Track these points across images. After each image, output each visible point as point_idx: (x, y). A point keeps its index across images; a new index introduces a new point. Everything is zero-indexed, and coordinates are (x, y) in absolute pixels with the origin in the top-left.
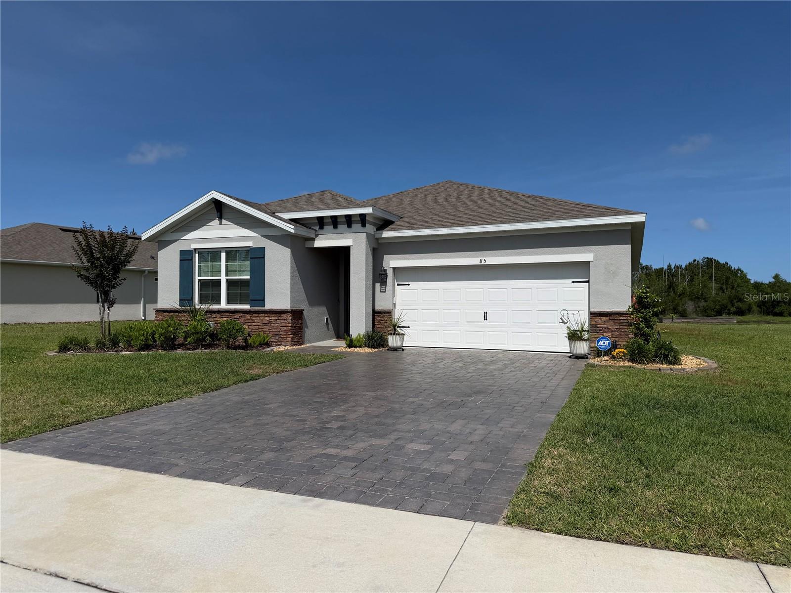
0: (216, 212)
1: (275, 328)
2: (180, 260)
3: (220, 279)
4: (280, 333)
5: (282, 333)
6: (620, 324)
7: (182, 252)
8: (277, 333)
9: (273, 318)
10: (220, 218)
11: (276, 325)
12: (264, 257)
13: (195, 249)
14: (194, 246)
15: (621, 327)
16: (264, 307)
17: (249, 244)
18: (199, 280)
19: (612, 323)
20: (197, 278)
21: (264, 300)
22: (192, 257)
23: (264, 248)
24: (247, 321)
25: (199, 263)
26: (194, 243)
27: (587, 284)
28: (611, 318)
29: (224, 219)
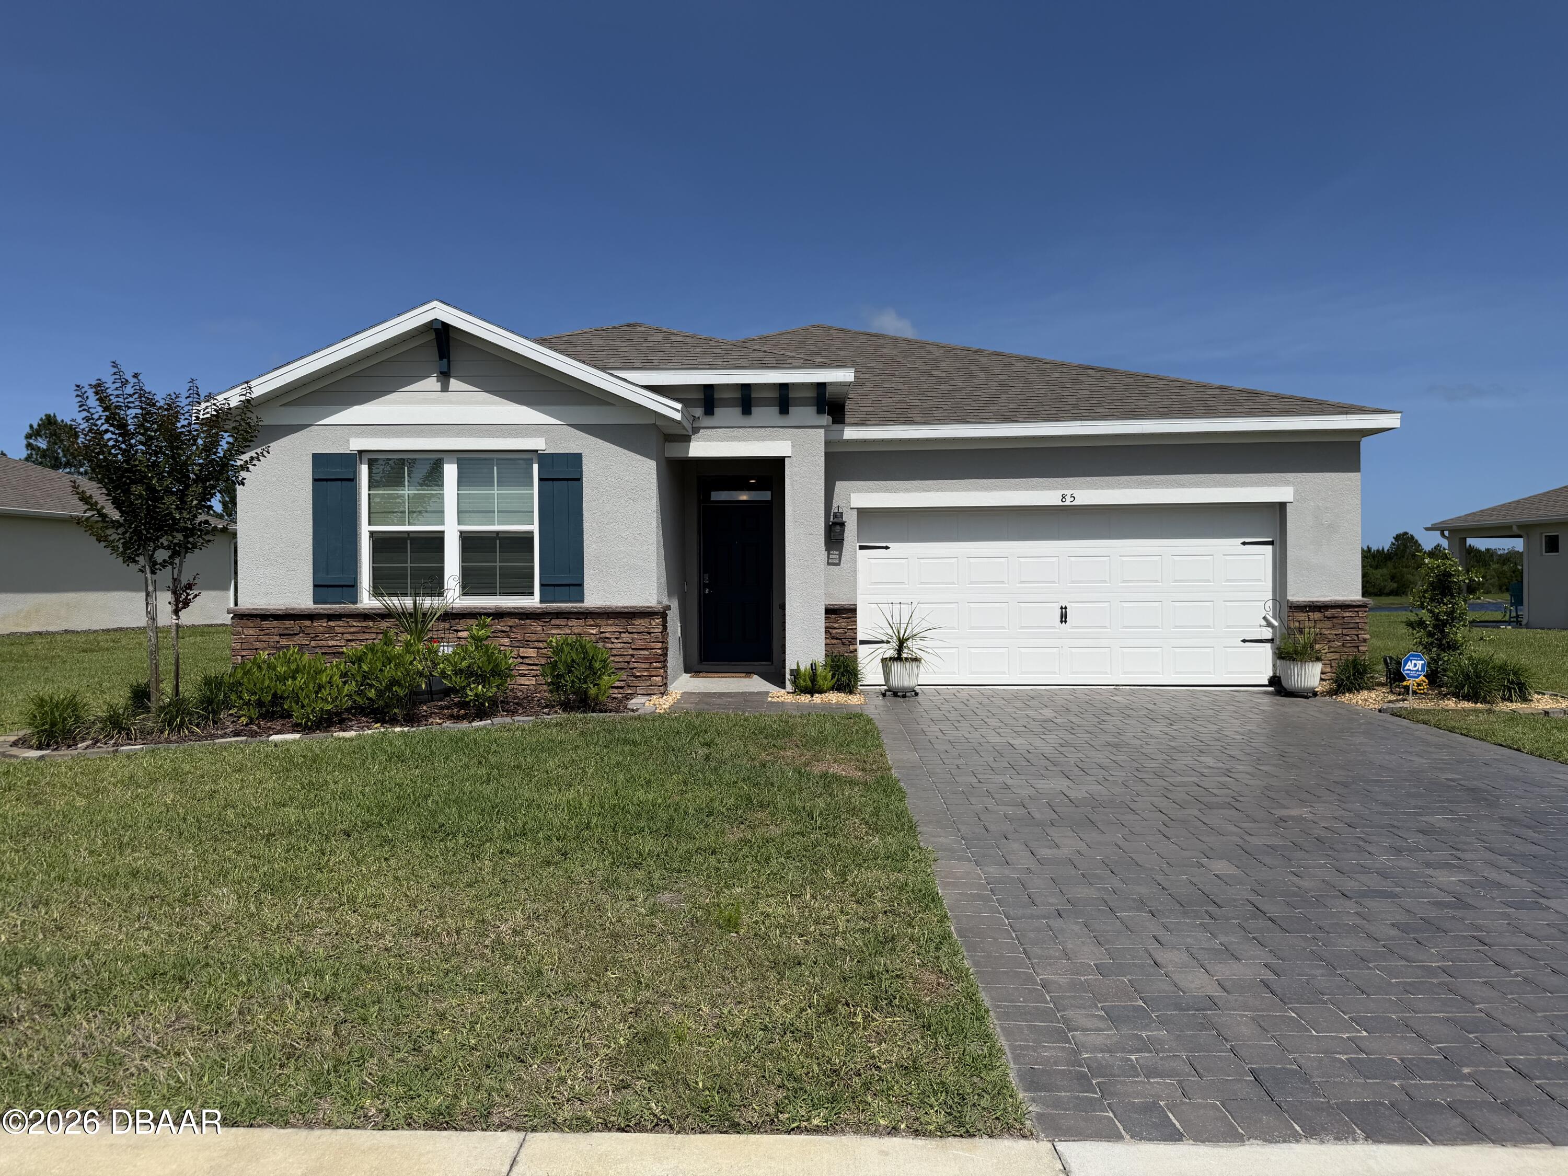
0: (436, 357)
1: (614, 652)
2: (315, 480)
3: (443, 532)
4: (632, 665)
5: (636, 665)
6: (1344, 625)
7: (319, 460)
8: (623, 665)
9: (609, 629)
10: (445, 376)
11: (620, 645)
12: (579, 480)
13: (360, 452)
14: (356, 444)
15: (1345, 631)
16: (582, 601)
17: (538, 443)
18: (372, 533)
19: (1329, 624)
20: (365, 529)
21: (580, 585)
22: (355, 473)
23: (578, 457)
24: (534, 637)
25: (370, 488)
26: (358, 435)
27: (1270, 547)
28: (1328, 613)
29: (453, 377)
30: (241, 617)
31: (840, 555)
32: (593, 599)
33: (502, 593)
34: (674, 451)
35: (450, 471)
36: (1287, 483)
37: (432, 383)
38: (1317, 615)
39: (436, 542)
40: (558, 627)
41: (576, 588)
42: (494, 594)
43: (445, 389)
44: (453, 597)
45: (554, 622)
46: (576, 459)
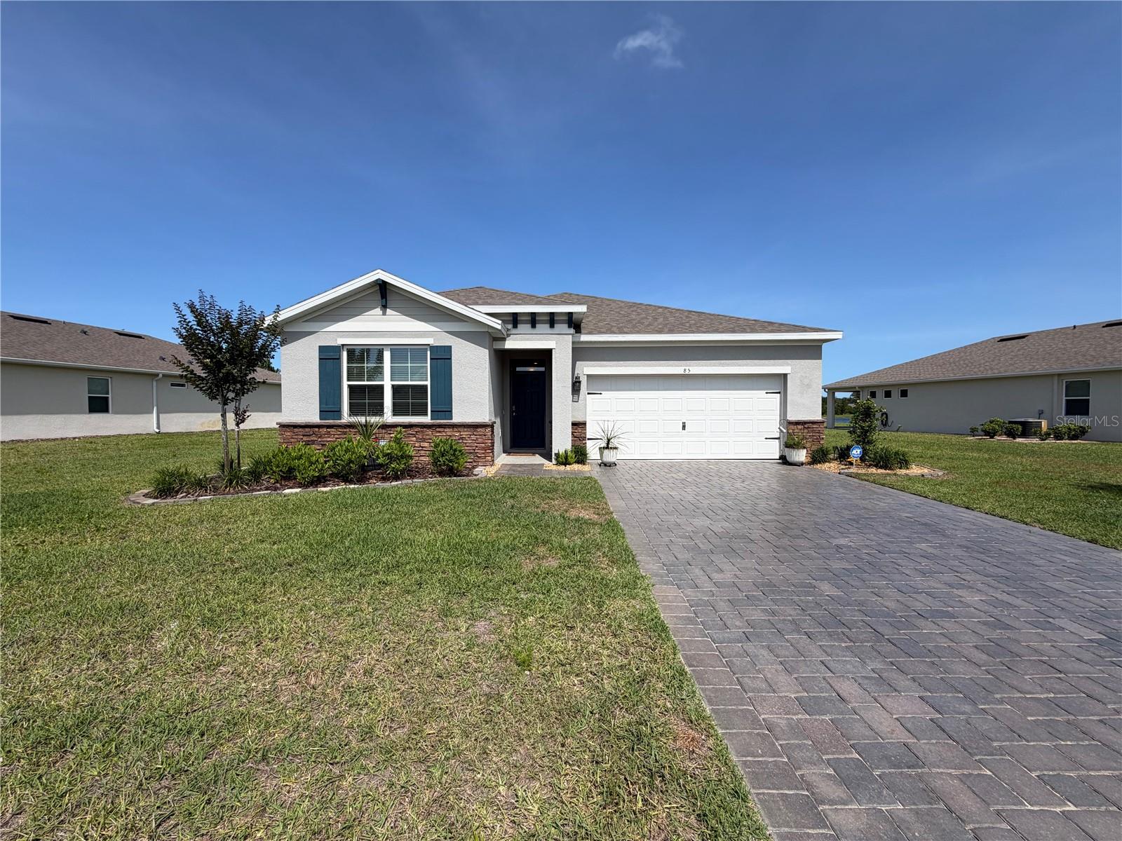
0: (380, 299)
1: (467, 444)
2: (320, 359)
4: (476, 451)
5: (478, 451)
6: (813, 431)
7: (322, 349)
8: (472, 451)
9: (465, 433)
10: (384, 307)
11: (470, 441)
12: (450, 359)
13: (343, 345)
14: (340, 341)
15: (814, 434)
16: (452, 419)
17: (430, 341)
18: (349, 386)
19: (806, 431)
20: (345, 384)
21: (451, 412)
22: (340, 355)
23: (450, 347)
24: (428, 437)
25: (348, 363)
26: (342, 337)
27: (779, 395)
28: (806, 426)
29: (389, 308)
30: (284, 426)
31: (579, 397)
32: (456, 419)
33: (412, 415)
34: (498, 346)
35: (387, 355)
36: (788, 365)
37: (378, 311)
38: (800, 427)
39: (380, 389)
40: (440, 432)
41: (448, 413)
42: (409, 415)
43: (384, 314)
44: (388, 417)
45: (438, 430)
46: (449, 349)
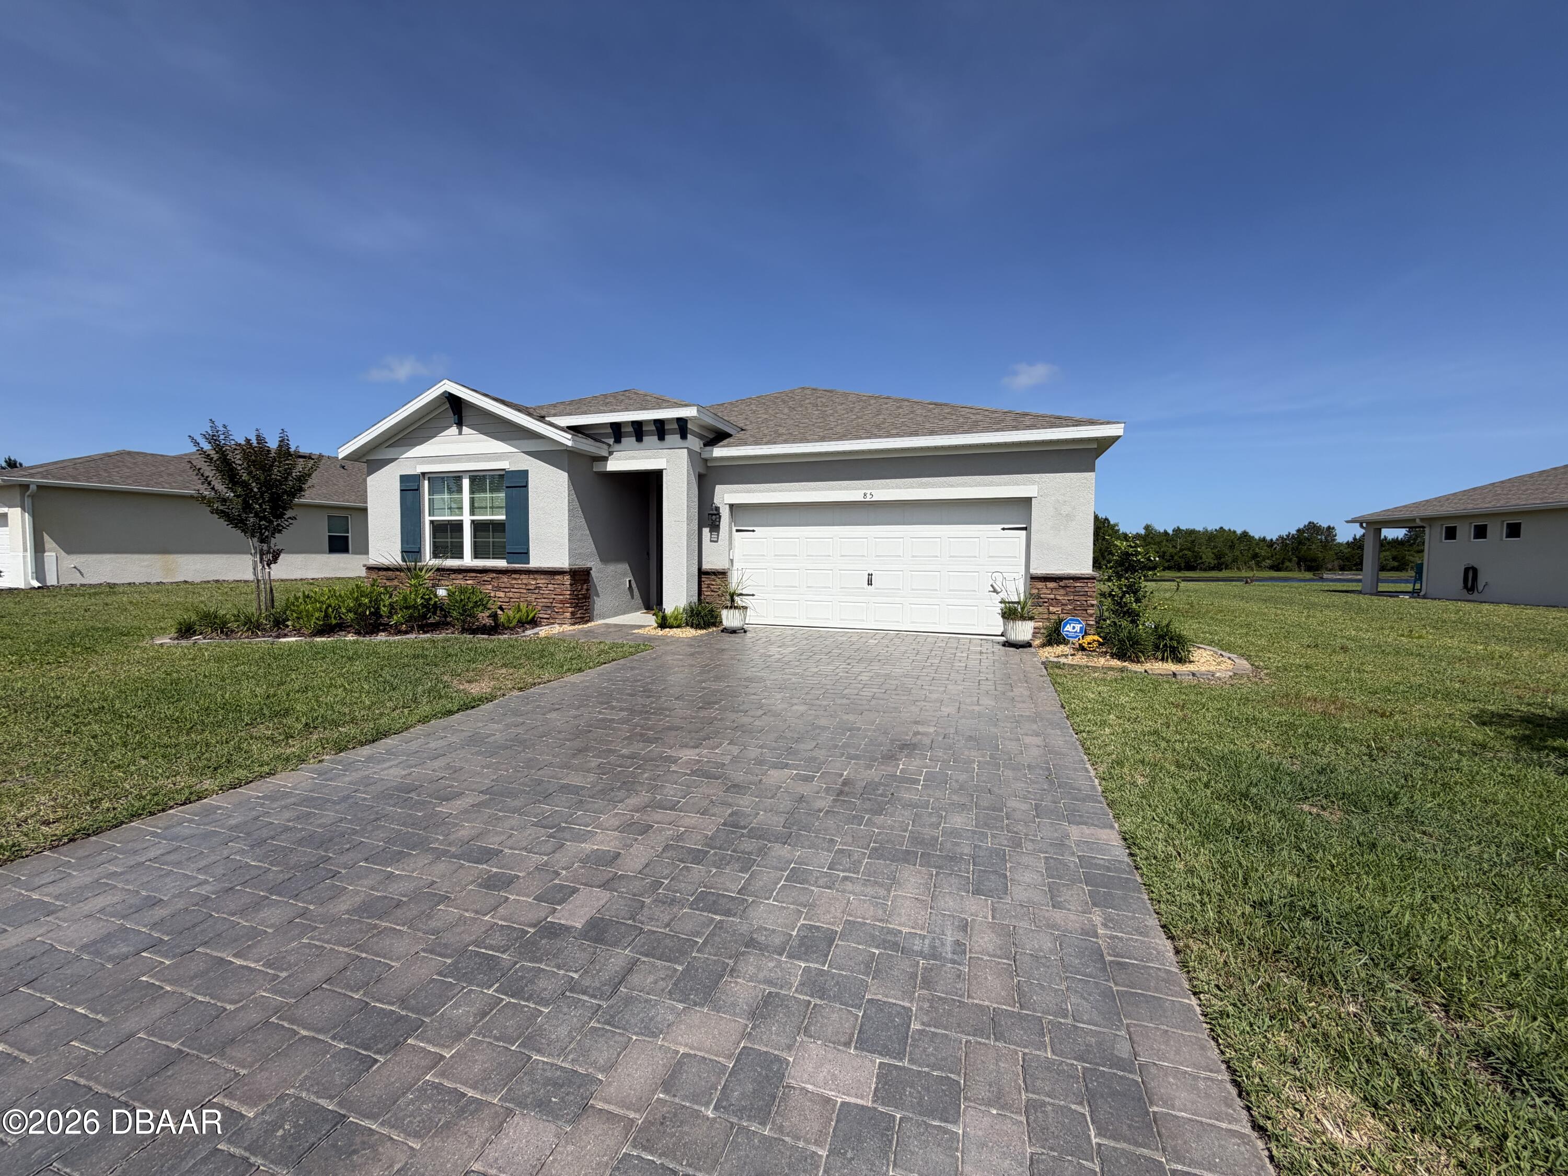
0: (453, 415)
1: (545, 596)
2: (401, 491)
4: (554, 605)
5: (556, 605)
6: (1075, 593)
7: (404, 479)
8: (549, 605)
9: (542, 581)
11: (547, 592)
12: (526, 486)
13: (424, 474)
14: (420, 469)
15: (1076, 598)
16: (528, 563)
17: (504, 465)
18: (432, 522)
19: (1062, 592)
20: (427, 519)
21: (527, 553)
22: (419, 486)
23: (526, 472)
24: (503, 585)
25: (429, 495)
26: (422, 463)
27: (1024, 532)
28: (1062, 584)
29: (467, 426)
30: (370, 569)
31: (719, 536)
32: (535, 562)
33: (493, 558)
35: (466, 483)
36: (1033, 482)
37: (454, 430)
38: (1051, 585)
39: (458, 526)
40: (515, 579)
41: (525, 555)
42: (489, 558)
43: (460, 433)
44: (468, 560)
45: (513, 576)
46: (525, 473)
